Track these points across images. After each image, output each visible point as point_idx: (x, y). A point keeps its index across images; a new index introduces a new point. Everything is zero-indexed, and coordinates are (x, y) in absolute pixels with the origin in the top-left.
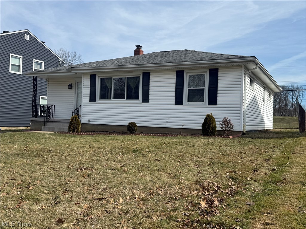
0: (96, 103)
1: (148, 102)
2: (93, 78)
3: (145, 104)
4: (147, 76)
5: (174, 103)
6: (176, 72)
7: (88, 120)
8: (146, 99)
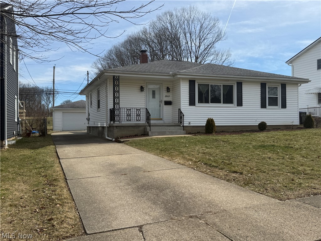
0: (196, 107)
1: (242, 106)
2: (192, 83)
3: (239, 108)
4: (240, 85)
5: (260, 107)
6: (260, 84)
7: (188, 123)
8: (240, 104)
